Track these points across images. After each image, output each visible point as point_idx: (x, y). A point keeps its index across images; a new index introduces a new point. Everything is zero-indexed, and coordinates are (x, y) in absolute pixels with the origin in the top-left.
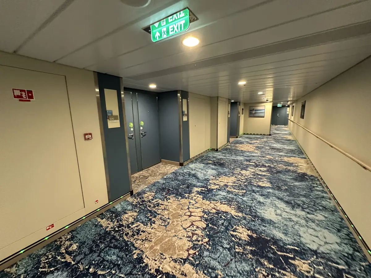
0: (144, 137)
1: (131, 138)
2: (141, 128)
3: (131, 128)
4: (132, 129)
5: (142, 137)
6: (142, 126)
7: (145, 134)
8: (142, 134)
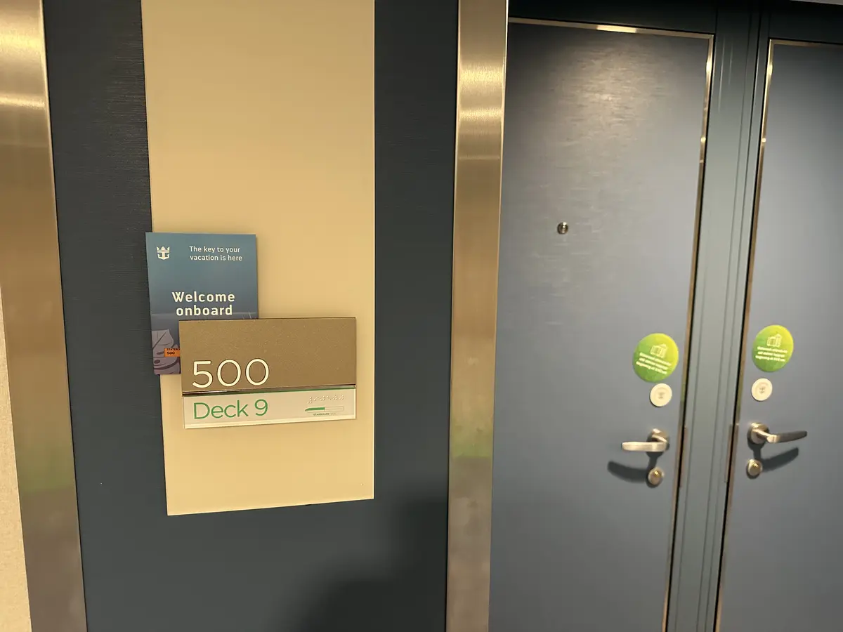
0: (768, 477)
1: (640, 475)
2: (762, 389)
3: (648, 379)
4: (662, 395)
5: (752, 475)
6: (765, 369)
7: (789, 446)
8: (756, 444)
